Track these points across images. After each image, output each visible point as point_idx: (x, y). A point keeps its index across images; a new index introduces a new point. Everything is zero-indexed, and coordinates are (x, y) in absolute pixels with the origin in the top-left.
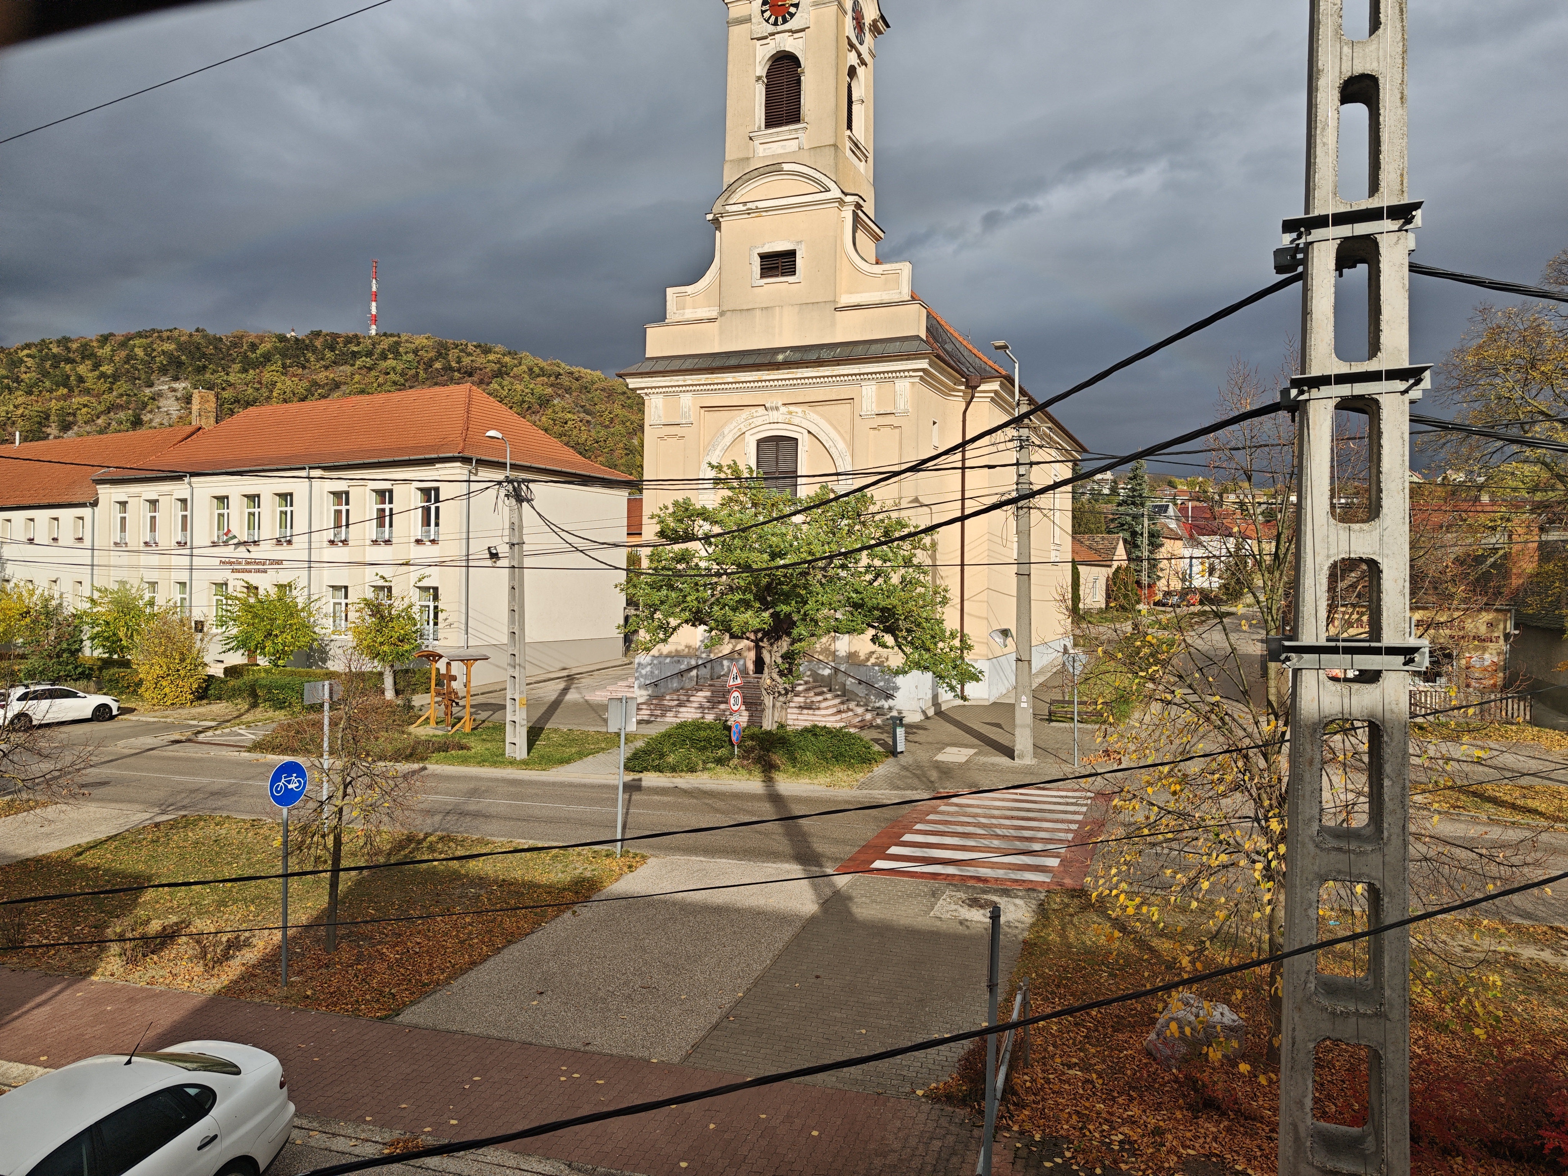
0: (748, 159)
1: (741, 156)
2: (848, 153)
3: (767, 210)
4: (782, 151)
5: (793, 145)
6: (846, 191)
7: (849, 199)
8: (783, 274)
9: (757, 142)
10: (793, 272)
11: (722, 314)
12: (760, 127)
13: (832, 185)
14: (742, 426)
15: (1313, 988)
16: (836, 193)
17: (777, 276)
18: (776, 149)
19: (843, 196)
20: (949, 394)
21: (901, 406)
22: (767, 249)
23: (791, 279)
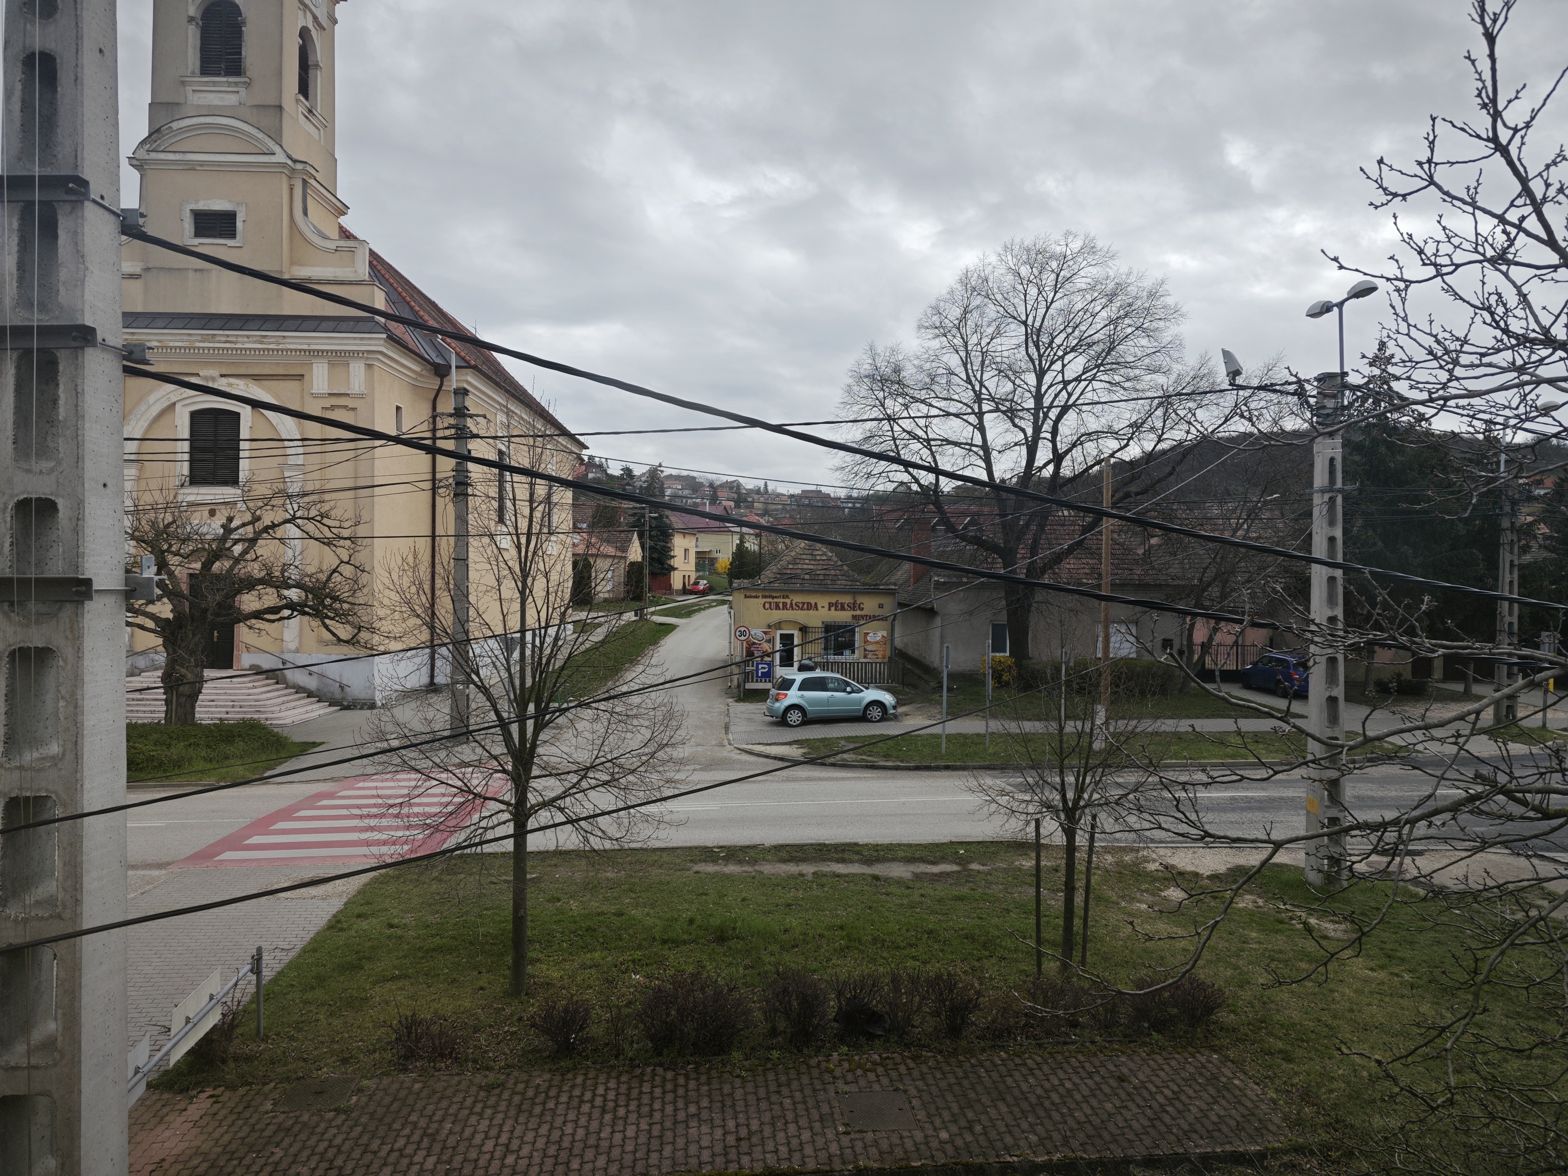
0: (178, 104)
1: (169, 100)
2: (301, 117)
3: (202, 163)
4: (220, 103)
5: (231, 100)
6: (295, 157)
7: (299, 166)
8: (221, 236)
9: (189, 89)
10: (232, 235)
11: (147, 269)
12: (193, 73)
13: (277, 149)
14: (172, 395)
16: (280, 158)
17: (214, 236)
18: (213, 99)
19: (289, 162)
20: (416, 379)
21: (357, 388)
22: (202, 206)
23: (230, 242)
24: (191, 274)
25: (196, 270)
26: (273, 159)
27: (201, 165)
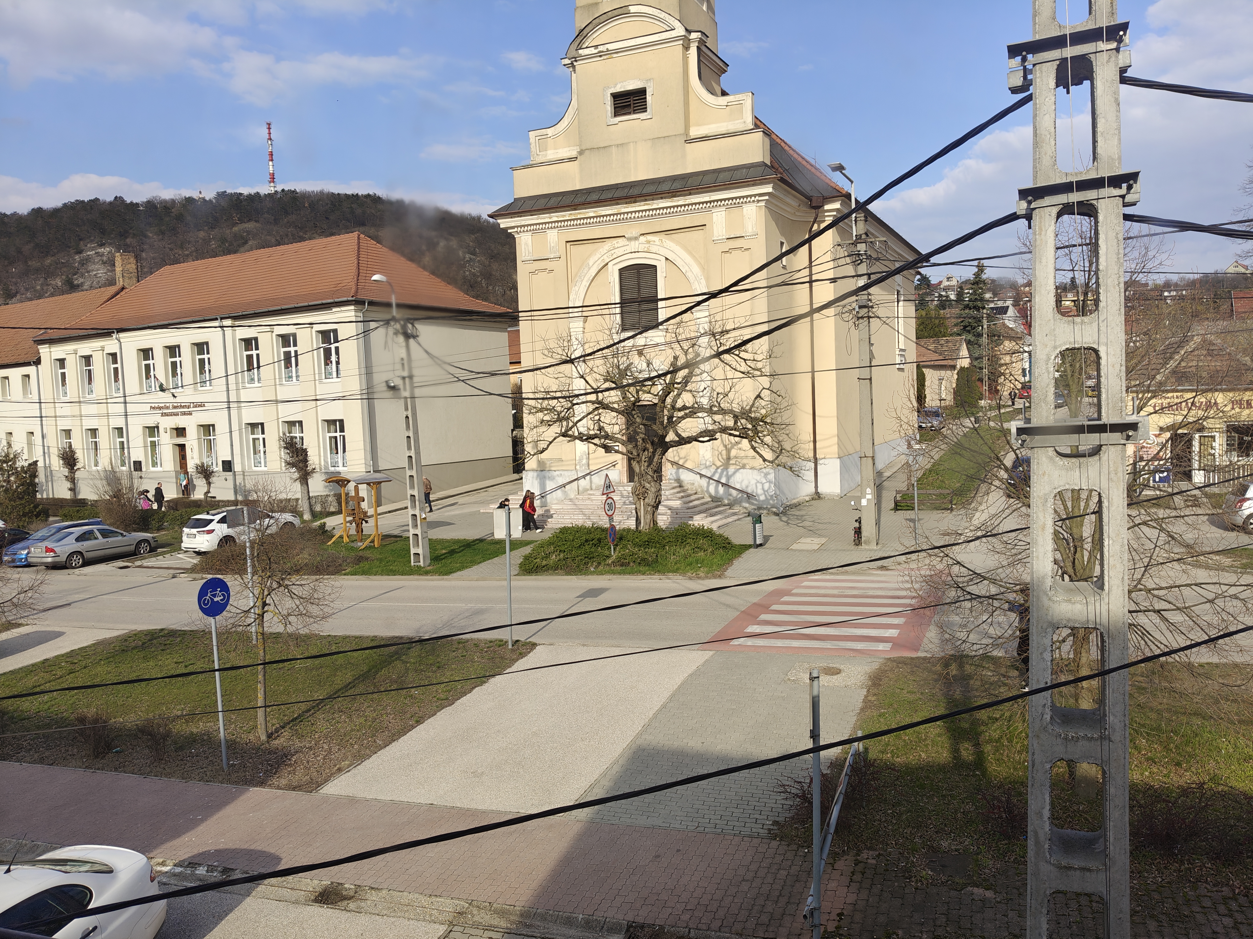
1: (590, 2)
3: (617, 51)
6: (689, 28)
7: (694, 36)
8: (635, 112)
10: (644, 110)
11: (581, 153)
13: (677, 24)
14: (605, 257)
15: (1049, 716)
16: (680, 31)
17: (629, 113)
19: (687, 34)
20: (794, 215)
21: (750, 230)
22: (619, 88)
23: (642, 116)
24: (614, 150)
25: (618, 146)
26: (673, 34)
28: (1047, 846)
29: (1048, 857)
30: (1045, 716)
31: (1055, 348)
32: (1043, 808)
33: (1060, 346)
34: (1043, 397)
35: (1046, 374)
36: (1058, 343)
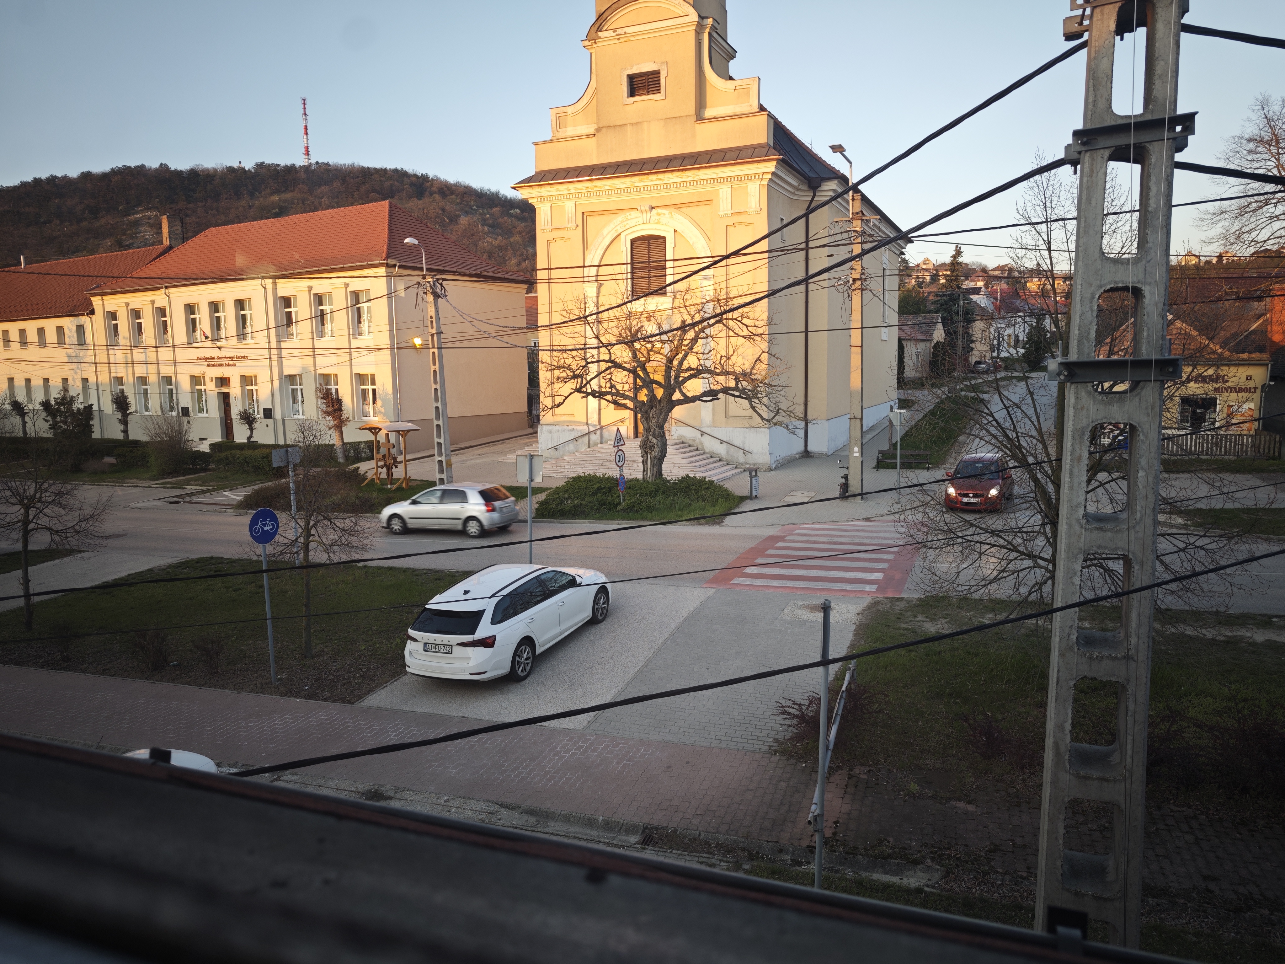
6: (702, 15)
7: (706, 22)
8: (649, 93)
11: (598, 130)
13: (690, 10)
14: (618, 228)
15: (1075, 639)
16: (693, 17)
17: (644, 94)
19: (699, 20)
20: (794, 194)
21: (753, 206)
22: (635, 70)
23: (656, 97)
24: (629, 128)
25: (632, 124)
26: (687, 19)
27: (633, 36)
28: (1067, 757)
29: (1068, 767)
30: (1072, 637)
31: (1101, 287)
32: (1065, 722)
33: (1105, 285)
34: (1085, 335)
35: (1090, 312)
36: (1103, 282)
